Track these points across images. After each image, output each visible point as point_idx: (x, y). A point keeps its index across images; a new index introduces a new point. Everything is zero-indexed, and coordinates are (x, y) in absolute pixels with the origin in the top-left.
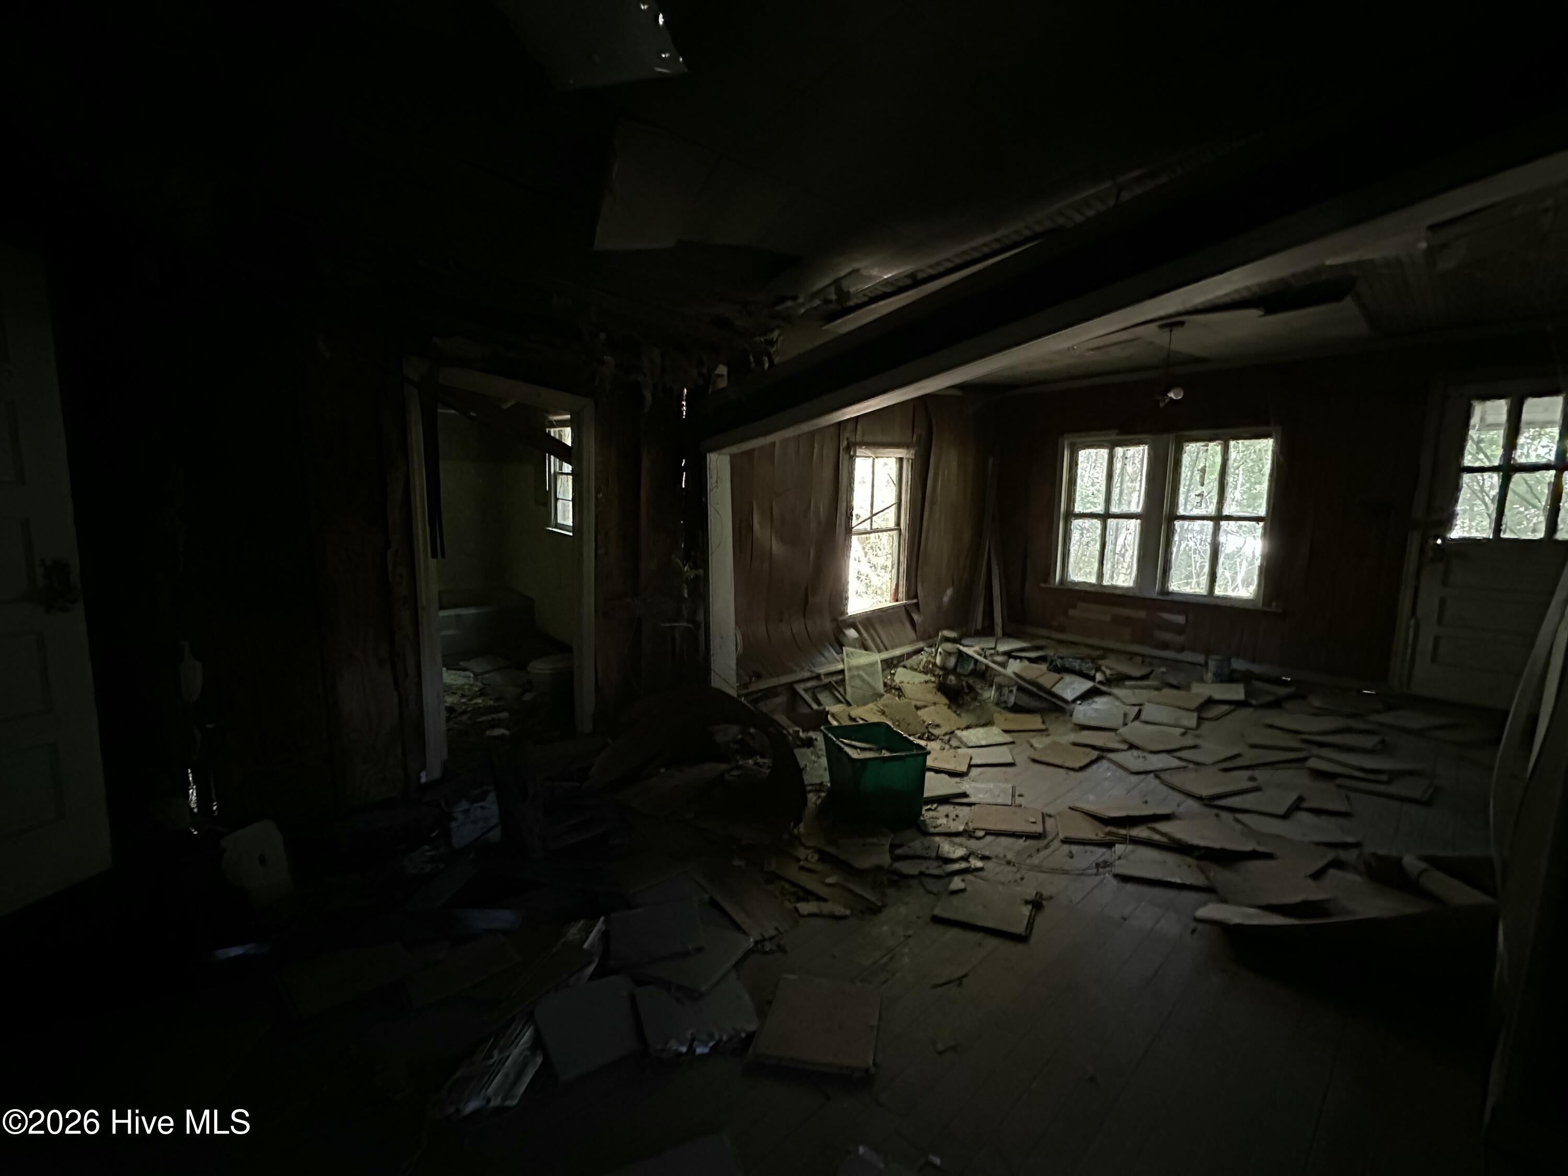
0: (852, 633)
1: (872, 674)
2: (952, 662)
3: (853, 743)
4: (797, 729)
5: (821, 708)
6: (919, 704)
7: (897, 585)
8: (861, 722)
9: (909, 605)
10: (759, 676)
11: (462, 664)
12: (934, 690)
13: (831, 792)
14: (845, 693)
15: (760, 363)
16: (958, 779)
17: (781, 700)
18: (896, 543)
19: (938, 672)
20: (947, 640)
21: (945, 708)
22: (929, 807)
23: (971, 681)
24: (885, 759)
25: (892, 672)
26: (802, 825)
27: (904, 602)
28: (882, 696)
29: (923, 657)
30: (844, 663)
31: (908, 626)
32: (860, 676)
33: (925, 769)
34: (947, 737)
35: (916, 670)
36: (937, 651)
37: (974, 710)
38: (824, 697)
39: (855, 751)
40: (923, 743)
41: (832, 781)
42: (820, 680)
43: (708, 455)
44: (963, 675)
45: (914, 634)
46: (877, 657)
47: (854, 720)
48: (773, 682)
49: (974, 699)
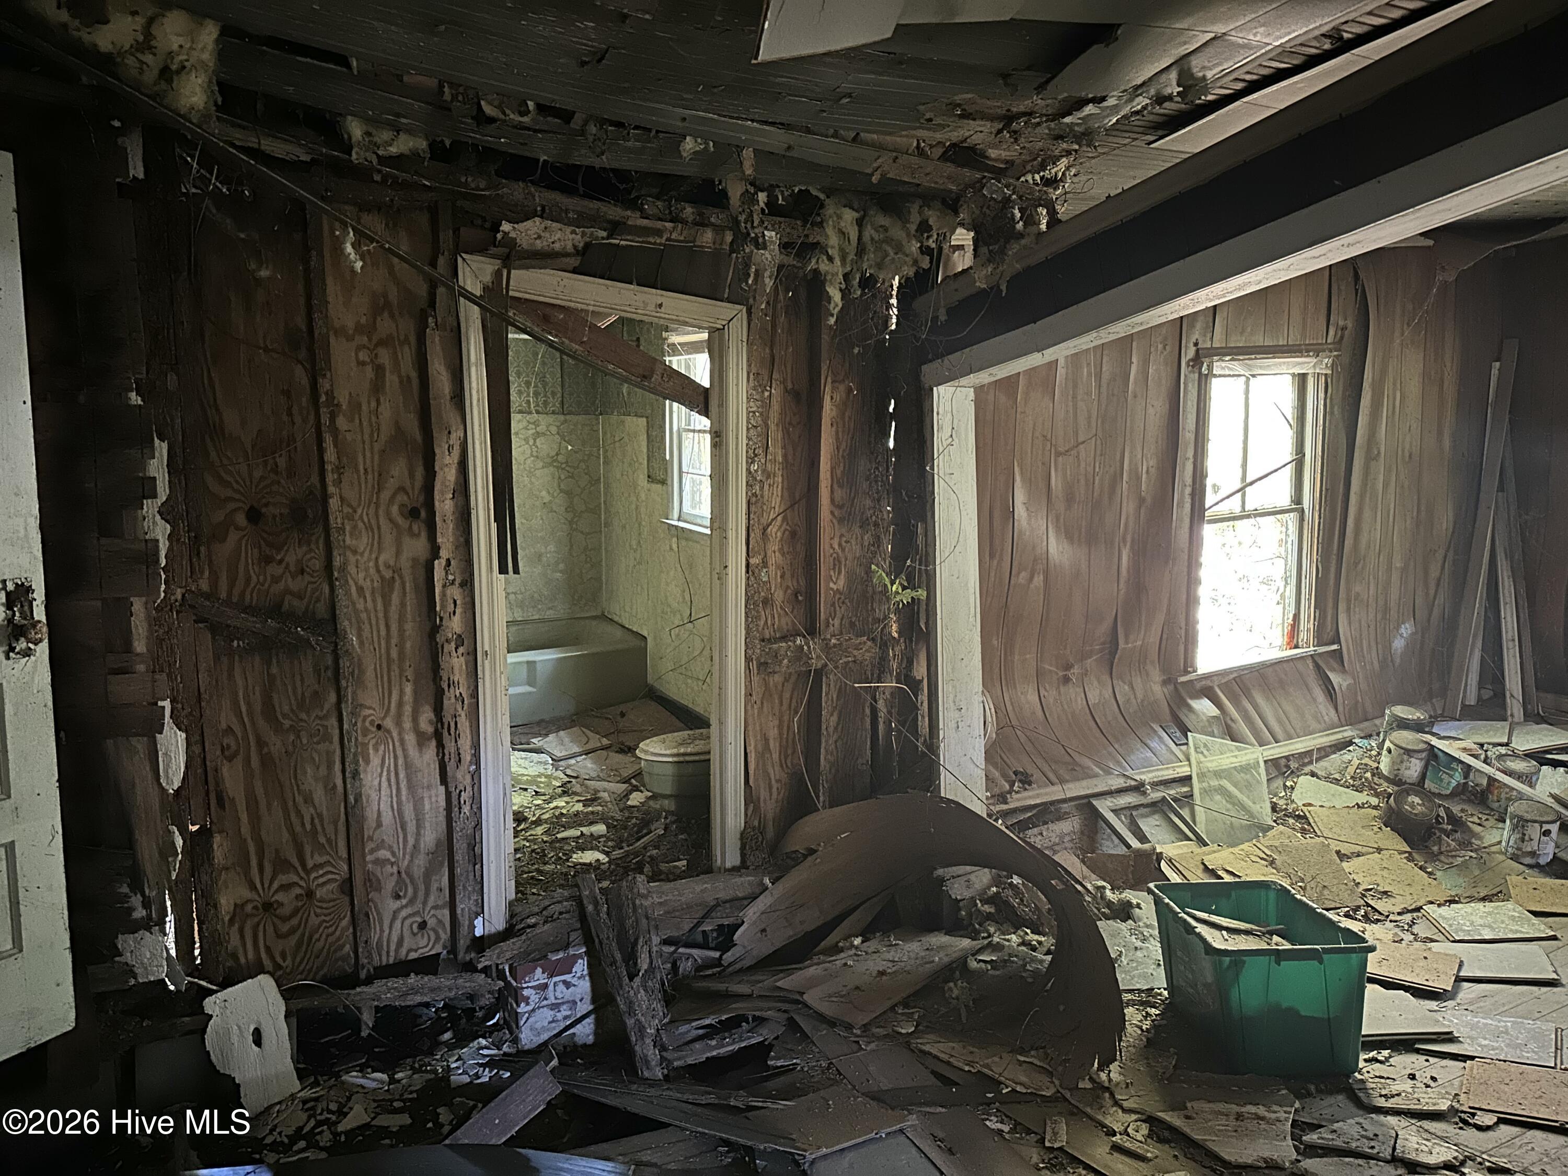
0: (1204, 707)
1: (1248, 787)
2: (1413, 768)
3: (1214, 919)
4: (1101, 883)
5: (1146, 846)
6: (1345, 849)
7: (1296, 617)
8: (1228, 879)
9: (1321, 654)
10: (1026, 781)
11: (536, 742)
12: (1378, 823)
13: (1170, 1008)
14: (1194, 822)
15: (1030, 220)
16: (1433, 1005)
17: (1068, 826)
18: (1293, 536)
19: (1385, 786)
20: (1403, 724)
21: (1401, 860)
22: (1373, 1054)
23: (1456, 809)
24: (1279, 955)
25: (1289, 784)
26: (1114, 1067)
27: (1312, 648)
28: (1266, 829)
29: (1352, 756)
30: (1190, 765)
31: (1320, 696)
32: (1222, 791)
33: (1363, 979)
34: (1408, 917)
35: (1336, 781)
36: (1381, 746)
37: (1464, 866)
38: (1150, 825)
39: (1216, 933)
40: (1355, 926)
41: (1171, 988)
42: (1144, 793)
43: (935, 389)
44: (1440, 796)
45: (1332, 712)
46: (1256, 754)
47: (1212, 873)
48: (1054, 793)
49: (1465, 845)
